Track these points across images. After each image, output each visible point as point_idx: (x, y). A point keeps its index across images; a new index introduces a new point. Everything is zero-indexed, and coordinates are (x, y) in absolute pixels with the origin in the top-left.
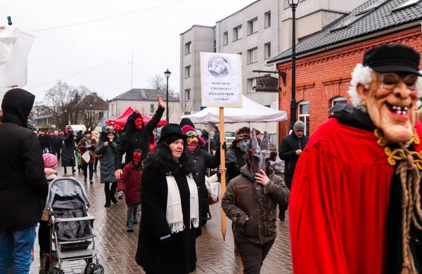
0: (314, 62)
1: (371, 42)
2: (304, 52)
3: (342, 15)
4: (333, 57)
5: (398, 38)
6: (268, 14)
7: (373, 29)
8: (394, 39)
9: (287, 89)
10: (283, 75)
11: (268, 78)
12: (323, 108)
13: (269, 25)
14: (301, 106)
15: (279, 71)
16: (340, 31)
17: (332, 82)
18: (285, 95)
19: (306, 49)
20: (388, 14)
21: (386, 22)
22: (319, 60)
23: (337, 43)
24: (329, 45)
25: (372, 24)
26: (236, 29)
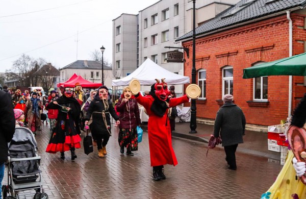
0: (210, 40)
1: (250, 26)
2: (202, 33)
3: (229, 6)
4: (223, 37)
5: (270, 23)
6: (177, 6)
7: (252, 17)
8: (267, 24)
9: (189, 60)
10: (187, 50)
11: (175, 53)
12: (215, 74)
13: (178, 14)
14: (200, 73)
15: (184, 47)
16: (228, 18)
17: (223, 55)
18: (188, 65)
19: (203, 31)
20: (263, 5)
21: (262, 11)
22: (213, 39)
23: (226, 26)
24: (220, 28)
25: (252, 13)
26: (153, 17)
